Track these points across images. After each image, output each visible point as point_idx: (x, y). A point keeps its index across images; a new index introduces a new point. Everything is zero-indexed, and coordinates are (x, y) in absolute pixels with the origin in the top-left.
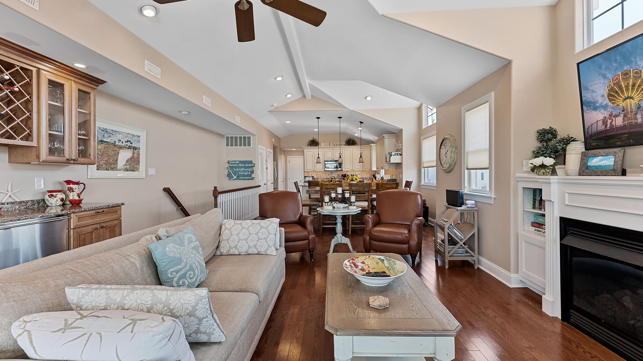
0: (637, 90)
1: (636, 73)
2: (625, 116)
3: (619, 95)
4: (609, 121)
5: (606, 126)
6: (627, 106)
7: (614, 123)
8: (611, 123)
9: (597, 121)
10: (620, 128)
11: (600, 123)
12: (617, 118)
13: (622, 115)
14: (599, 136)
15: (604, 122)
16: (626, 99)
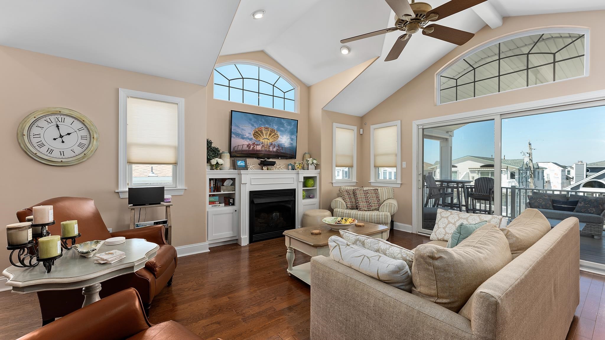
0: (271, 137)
1: (272, 130)
2: (263, 146)
3: (261, 136)
4: (252, 147)
5: (250, 148)
6: (265, 142)
7: (255, 147)
8: (253, 148)
9: (243, 145)
10: (259, 151)
11: (246, 146)
12: (257, 146)
13: (261, 145)
14: (243, 152)
15: (249, 146)
16: (265, 139)
